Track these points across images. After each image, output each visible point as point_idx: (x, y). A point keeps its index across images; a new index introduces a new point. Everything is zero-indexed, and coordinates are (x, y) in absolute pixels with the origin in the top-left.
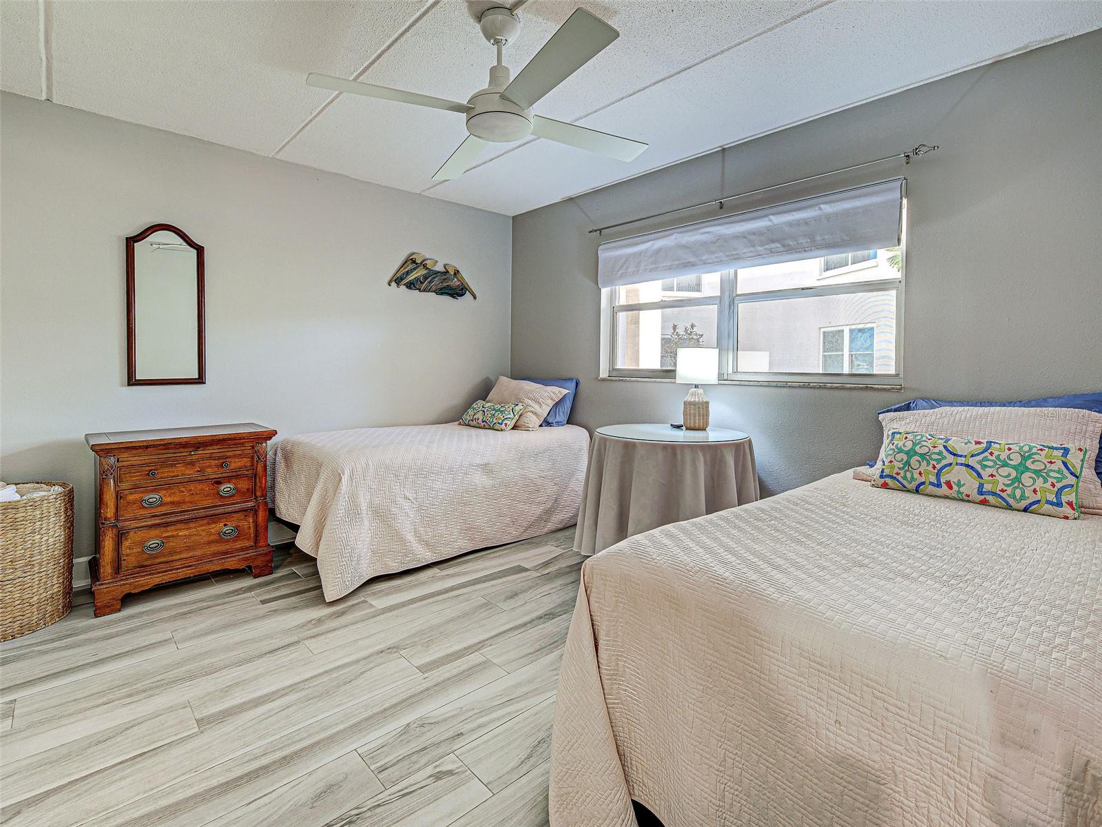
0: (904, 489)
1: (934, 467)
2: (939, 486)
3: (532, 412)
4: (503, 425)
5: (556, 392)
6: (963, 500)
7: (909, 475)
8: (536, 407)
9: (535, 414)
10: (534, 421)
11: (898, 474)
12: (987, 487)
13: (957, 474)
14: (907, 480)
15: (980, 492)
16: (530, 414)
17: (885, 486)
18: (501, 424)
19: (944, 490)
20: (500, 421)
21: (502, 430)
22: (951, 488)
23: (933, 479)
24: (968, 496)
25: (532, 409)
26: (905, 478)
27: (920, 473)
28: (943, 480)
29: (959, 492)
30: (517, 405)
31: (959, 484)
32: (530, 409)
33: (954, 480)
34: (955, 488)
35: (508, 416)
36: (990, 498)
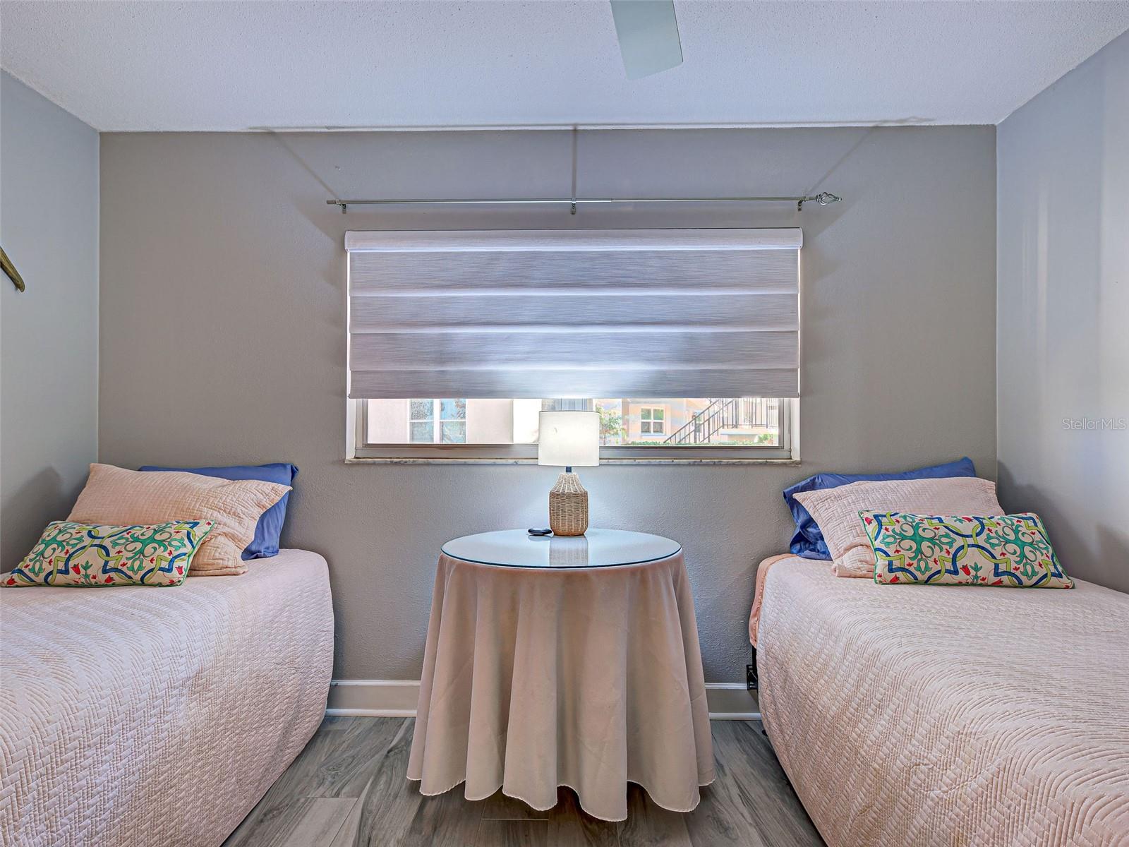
0: (916, 582)
1: (948, 552)
2: (956, 572)
3: (226, 535)
4: (175, 571)
5: (267, 491)
6: (981, 585)
7: (923, 564)
8: (231, 522)
9: (232, 537)
10: (231, 553)
11: (910, 565)
12: (1002, 568)
13: (971, 557)
14: (920, 570)
15: (997, 574)
16: (221, 539)
17: (895, 581)
18: (169, 570)
19: (962, 576)
20: (165, 565)
21: (172, 584)
22: (968, 573)
23: (949, 566)
24: (984, 579)
25: (226, 530)
26: (919, 569)
27: (935, 561)
28: (959, 565)
29: (976, 577)
30: (196, 524)
31: (977, 569)
32: (221, 529)
33: (970, 564)
34: (973, 572)
35: (182, 550)
36: (1005, 579)
